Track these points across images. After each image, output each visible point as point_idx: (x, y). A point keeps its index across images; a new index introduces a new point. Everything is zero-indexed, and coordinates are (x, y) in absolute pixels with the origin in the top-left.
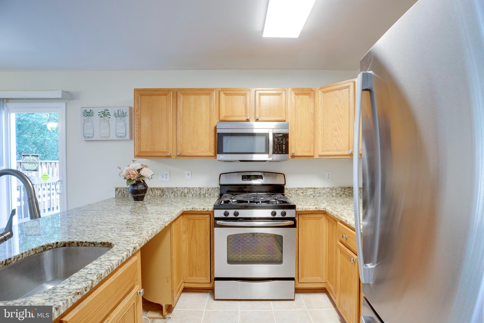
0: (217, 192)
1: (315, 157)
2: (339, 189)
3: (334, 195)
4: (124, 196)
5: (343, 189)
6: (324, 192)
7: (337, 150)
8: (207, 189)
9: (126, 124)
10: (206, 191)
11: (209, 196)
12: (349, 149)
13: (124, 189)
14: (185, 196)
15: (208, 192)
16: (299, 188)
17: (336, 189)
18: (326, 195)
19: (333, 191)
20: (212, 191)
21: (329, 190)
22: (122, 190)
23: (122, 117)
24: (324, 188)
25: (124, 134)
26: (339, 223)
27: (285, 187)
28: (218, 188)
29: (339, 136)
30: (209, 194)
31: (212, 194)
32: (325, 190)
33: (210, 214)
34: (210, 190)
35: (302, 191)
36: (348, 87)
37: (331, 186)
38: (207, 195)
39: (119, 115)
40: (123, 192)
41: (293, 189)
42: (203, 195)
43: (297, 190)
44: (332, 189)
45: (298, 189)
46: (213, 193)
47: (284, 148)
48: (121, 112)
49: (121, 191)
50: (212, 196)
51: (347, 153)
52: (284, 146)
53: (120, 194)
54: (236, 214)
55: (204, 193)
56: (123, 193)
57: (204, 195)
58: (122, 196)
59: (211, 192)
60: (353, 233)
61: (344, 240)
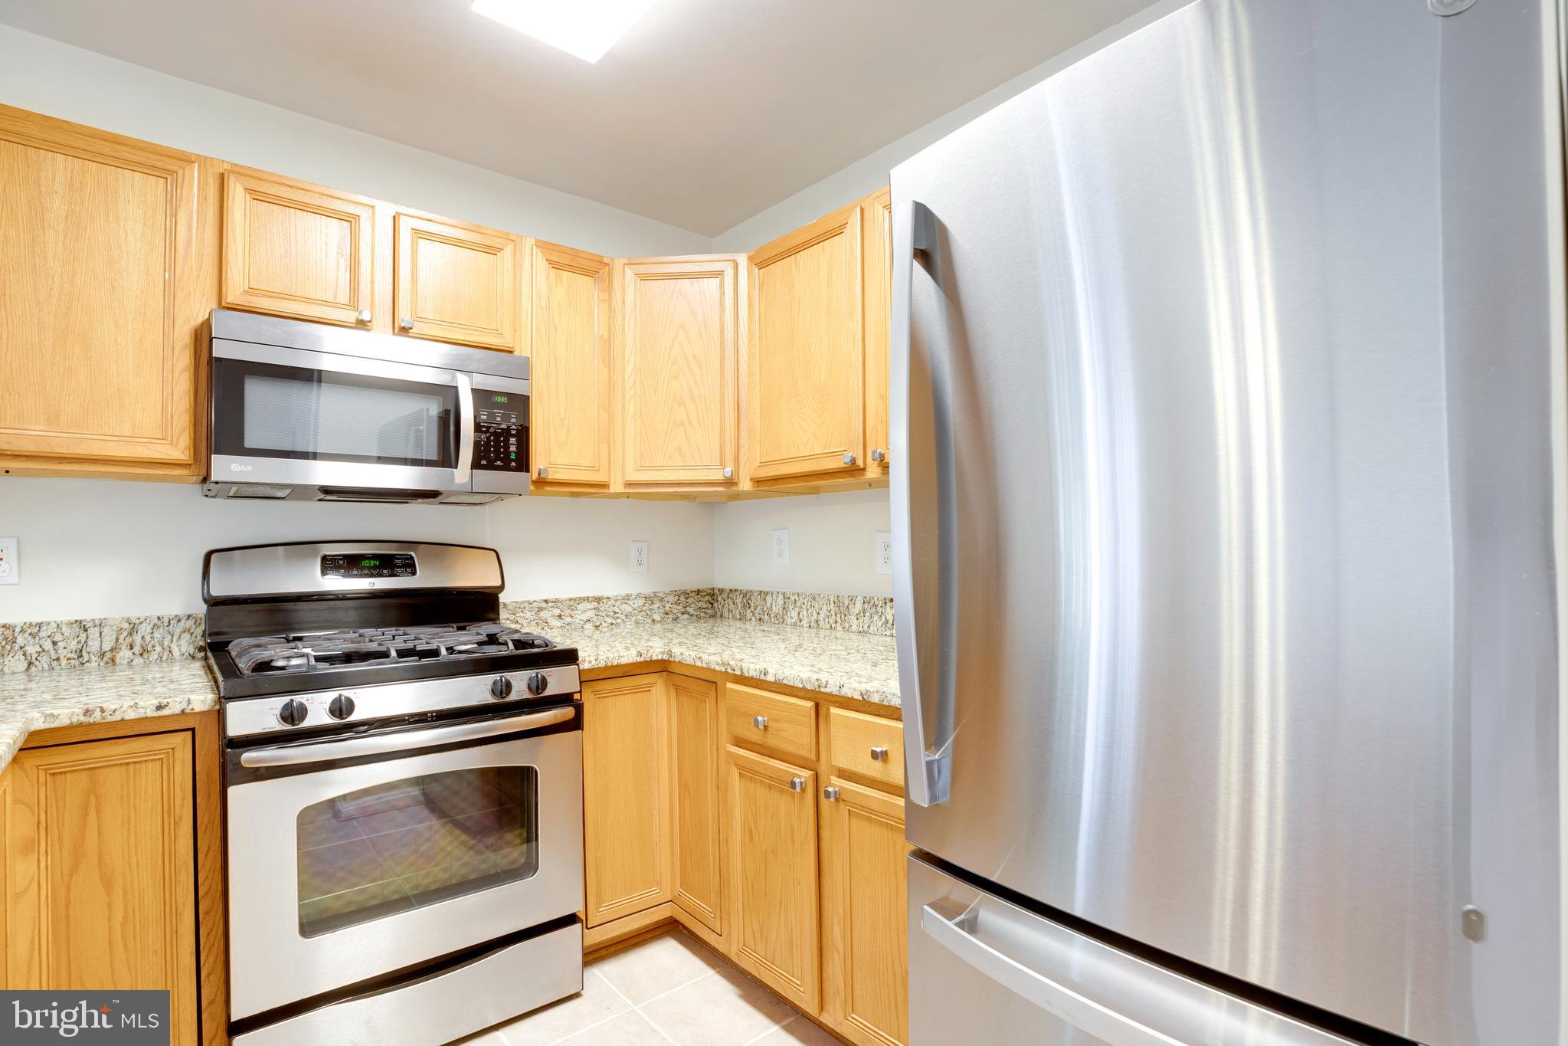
0: (186, 636)
1: (613, 489)
2: (672, 599)
3: (657, 617)
5: (682, 599)
6: (627, 608)
7: (685, 468)
8: (126, 626)
10: (122, 637)
11: (138, 660)
12: (723, 464)
15: (128, 640)
16: (546, 601)
17: (662, 600)
18: (633, 619)
19: (655, 606)
20: (157, 635)
21: (641, 602)
24: (627, 598)
26: (730, 685)
27: (503, 598)
28: (189, 617)
29: (690, 423)
30: (137, 649)
31: (158, 649)
32: (631, 602)
33: (193, 730)
34: (145, 629)
35: (557, 612)
36: (719, 274)
37: (648, 590)
38: (124, 654)
41: (526, 604)
42: (103, 655)
43: (540, 609)
44: (650, 599)
45: (544, 605)
46: (161, 644)
47: (513, 448)
50: (154, 656)
51: (717, 475)
52: (513, 440)
54: (341, 708)
55: (107, 647)
57: (108, 655)
59: (148, 638)
60: (791, 704)
61: (755, 736)
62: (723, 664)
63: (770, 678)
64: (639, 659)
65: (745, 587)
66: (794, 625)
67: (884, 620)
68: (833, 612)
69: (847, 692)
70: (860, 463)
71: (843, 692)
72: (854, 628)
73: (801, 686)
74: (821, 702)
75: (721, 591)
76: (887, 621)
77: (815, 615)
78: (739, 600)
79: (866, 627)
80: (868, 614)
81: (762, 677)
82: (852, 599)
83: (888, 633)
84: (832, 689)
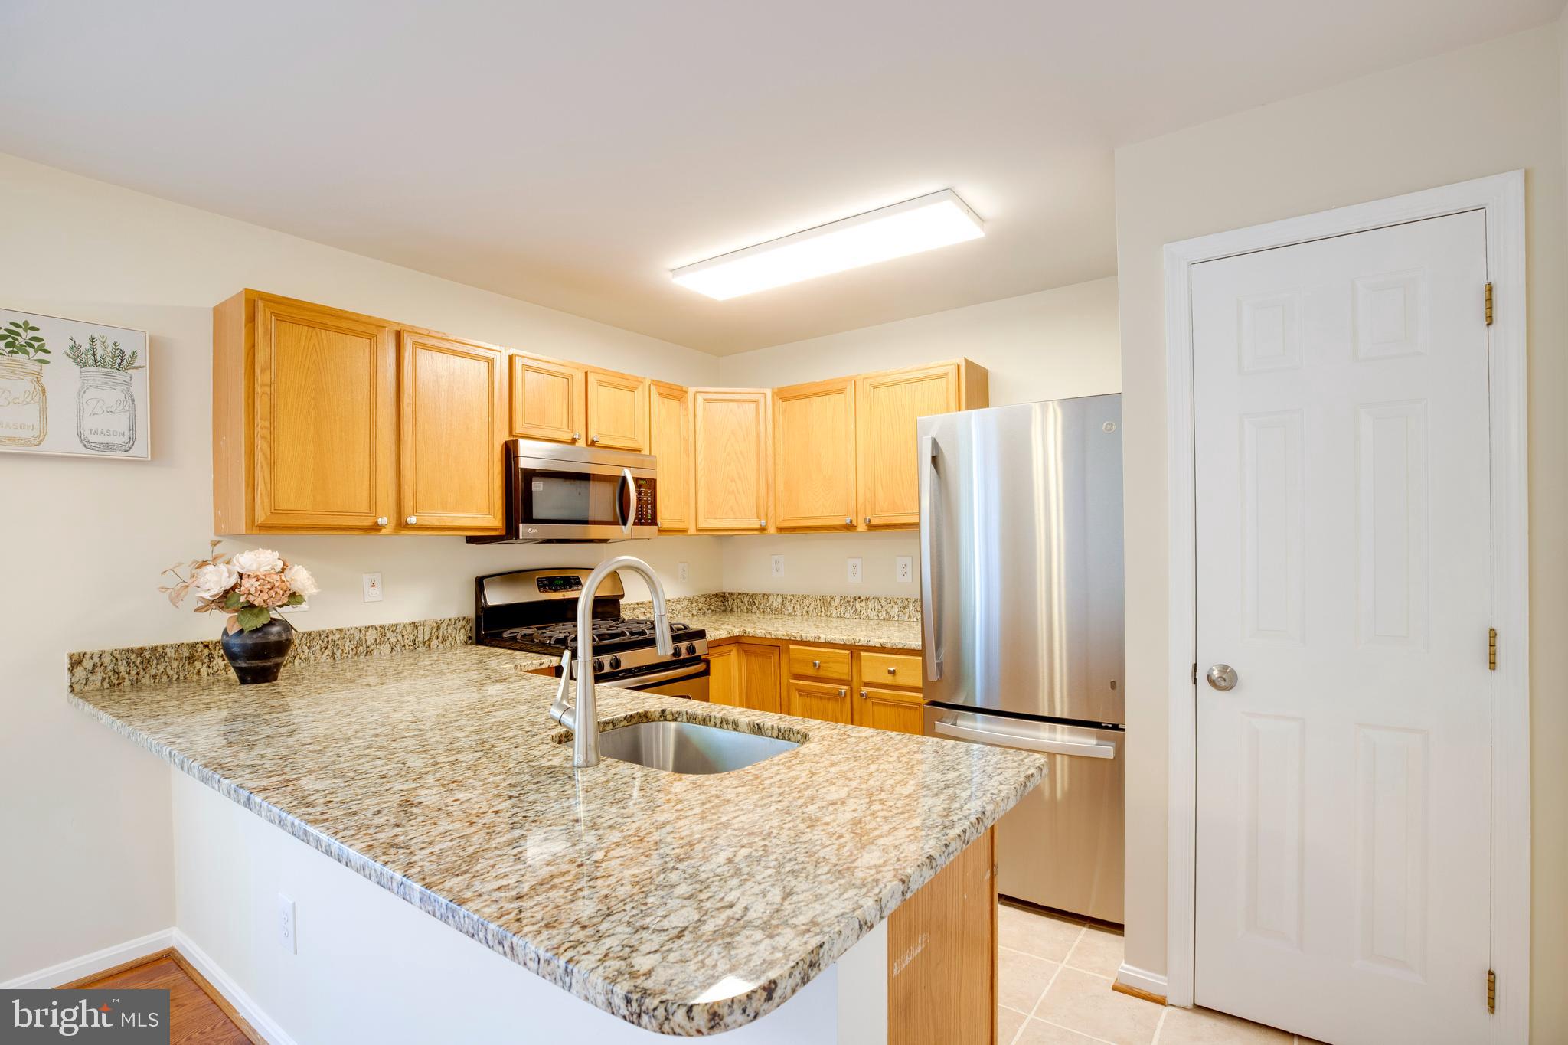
0: (463, 630)
1: (689, 532)
2: (702, 600)
3: (694, 612)
4: (119, 684)
5: (708, 600)
6: (679, 607)
8: (435, 625)
9: (133, 401)
10: (433, 632)
11: (441, 646)
12: (761, 518)
13: (118, 656)
14: (369, 653)
15: (436, 634)
16: (637, 604)
17: (697, 600)
18: (682, 613)
19: (693, 605)
20: (449, 630)
21: (686, 602)
22: (107, 660)
23: (115, 371)
24: (679, 600)
25: (126, 439)
27: (622, 602)
28: (464, 618)
29: (738, 492)
30: (440, 639)
31: (450, 638)
32: (681, 603)
34: (444, 626)
35: (643, 610)
37: (689, 595)
38: (435, 642)
39: (98, 358)
40: (110, 668)
41: (627, 606)
42: (425, 643)
43: (635, 609)
44: (691, 600)
45: (636, 606)
46: (451, 636)
47: (649, 511)
48: (110, 349)
49: (102, 664)
50: (448, 643)
51: (757, 525)
52: (649, 506)
53: (98, 677)
55: (426, 638)
56: (111, 674)
57: (427, 643)
58: (106, 685)
59: (445, 632)
60: (835, 653)
61: (811, 672)
62: (788, 635)
63: (822, 640)
64: (729, 636)
65: (751, 591)
66: (791, 614)
67: (854, 609)
68: (819, 606)
69: (872, 643)
70: (854, 523)
71: (869, 644)
72: (834, 615)
73: (842, 643)
74: (855, 650)
75: (731, 594)
76: (856, 610)
77: (806, 608)
78: (746, 600)
79: (842, 614)
80: (843, 606)
81: (817, 640)
82: (833, 598)
83: (857, 617)
84: (863, 642)
